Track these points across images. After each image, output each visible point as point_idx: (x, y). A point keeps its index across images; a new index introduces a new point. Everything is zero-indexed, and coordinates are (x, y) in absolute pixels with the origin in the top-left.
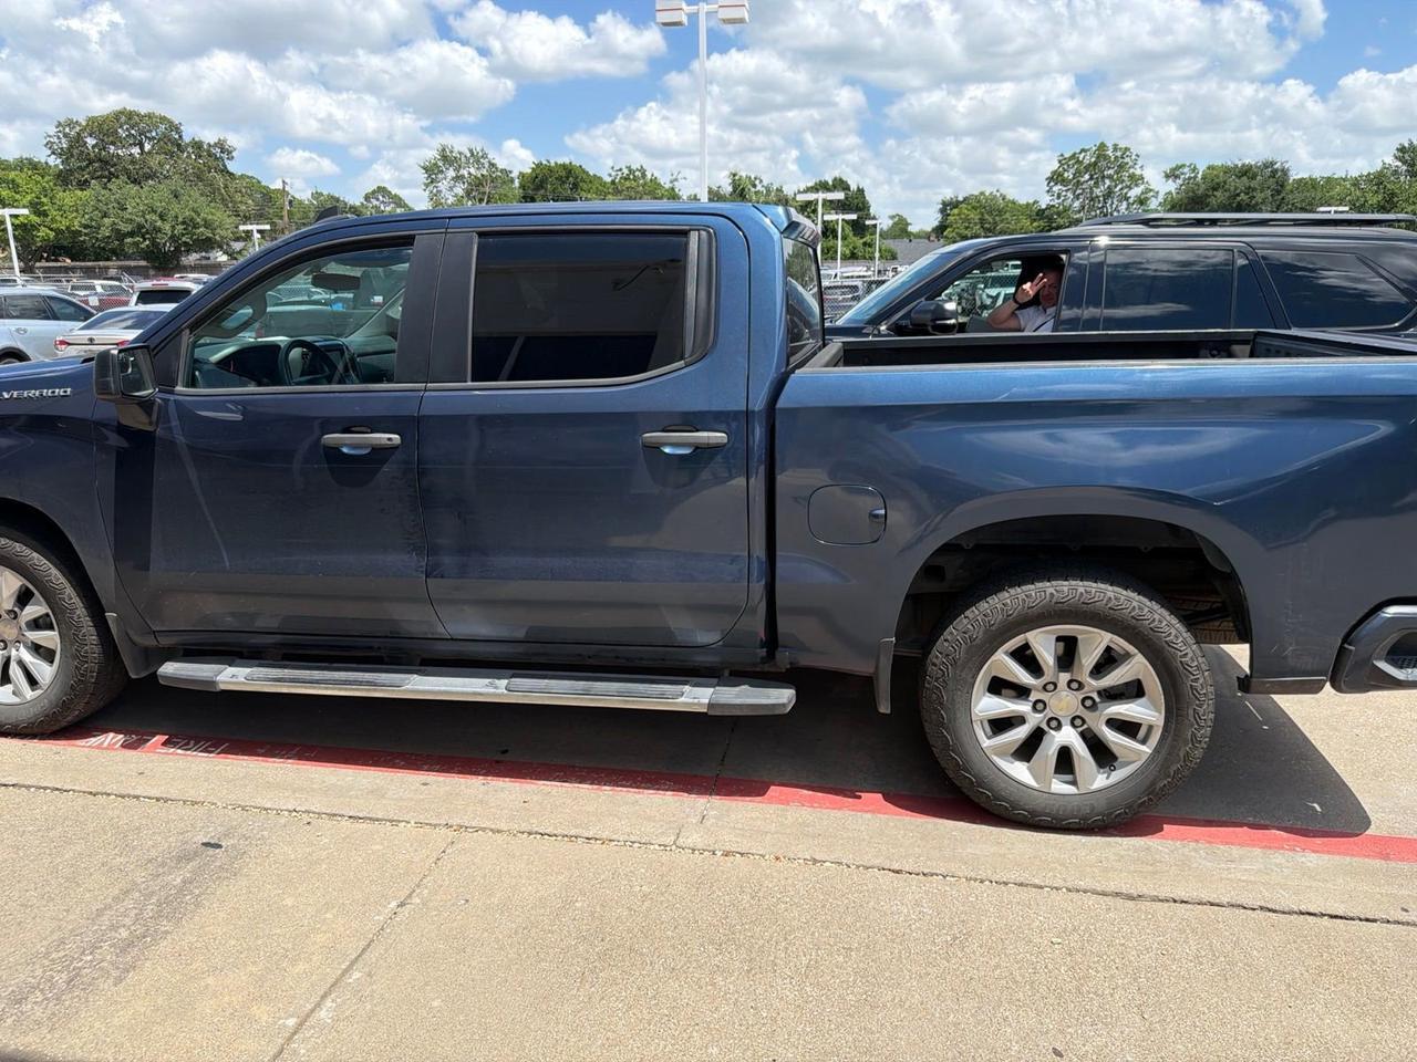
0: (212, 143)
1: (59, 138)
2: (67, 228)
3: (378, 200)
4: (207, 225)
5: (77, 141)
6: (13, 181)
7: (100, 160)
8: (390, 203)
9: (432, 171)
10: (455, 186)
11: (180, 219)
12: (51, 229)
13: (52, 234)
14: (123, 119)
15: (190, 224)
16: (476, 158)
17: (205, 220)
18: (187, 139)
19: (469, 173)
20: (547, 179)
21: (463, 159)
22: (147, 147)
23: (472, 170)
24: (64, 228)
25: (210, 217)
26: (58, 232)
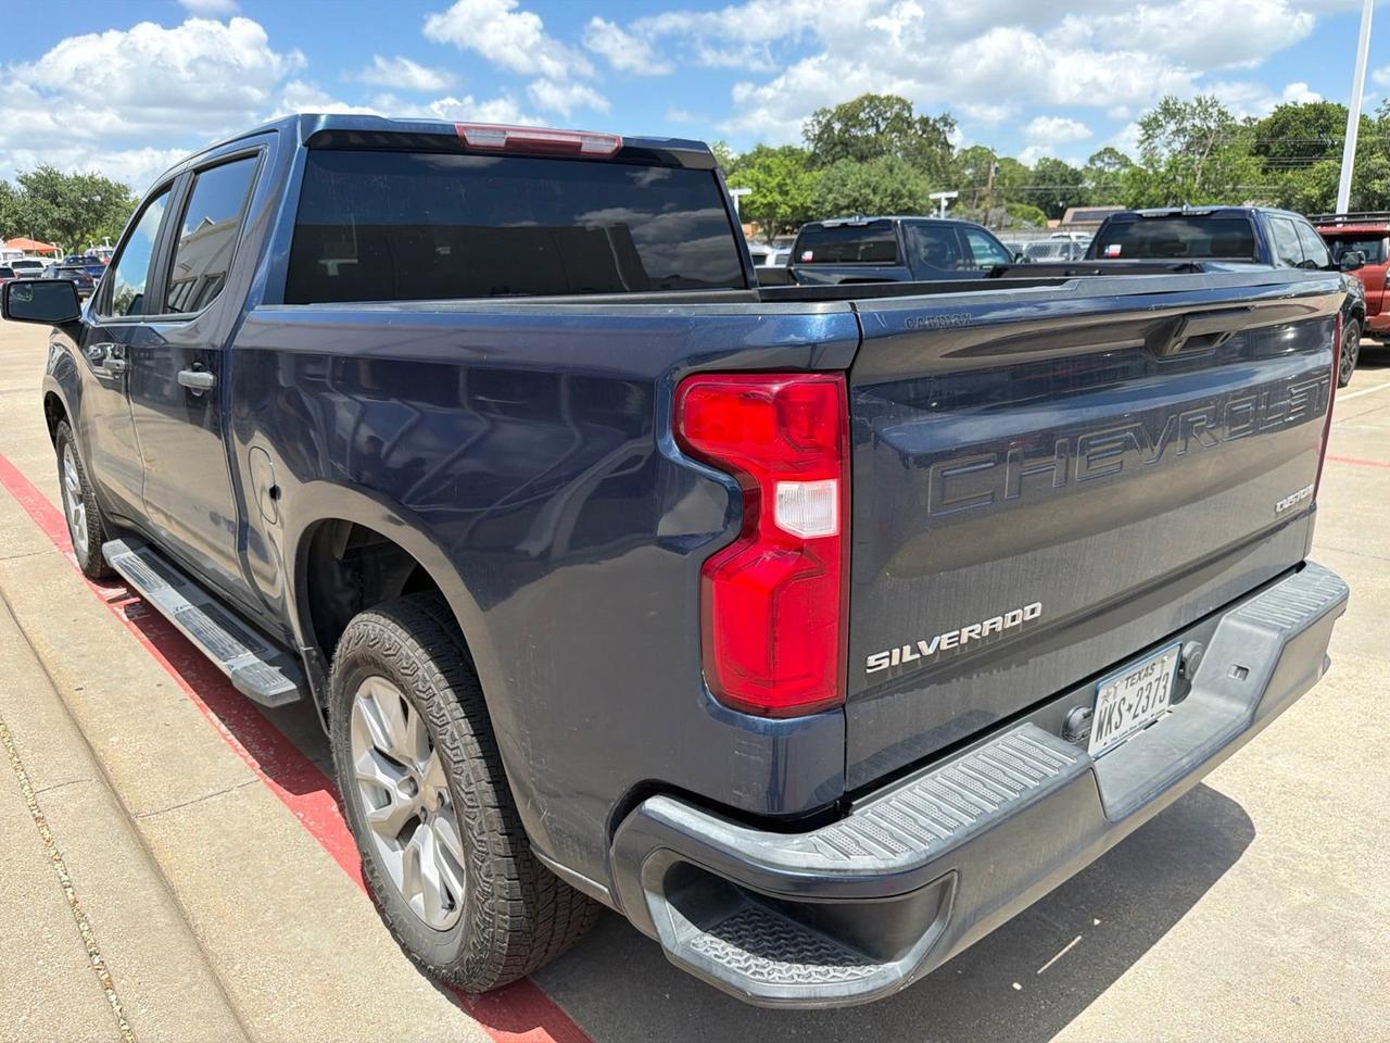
0: (937, 118)
1: (813, 126)
2: (802, 205)
3: (1103, 161)
4: (911, 195)
5: (828, 127)
6: (768, 166)
7: (842, 143)
8: (1115, 164)
9: (1151, 126)
10: (1174, 140)
11: (889, 192)
12: (790, 207)
13: (789, 210)
14: (866, 103)
15: (896, 196)
16: (1204, 107)
17: (910, 192)
18: (916, 116)
19: (1194, 125)
20: (1288, 123)
21: (1188, 110)
22: (882, 127)
23: (1197, 122)
24: (798, 205)
25: (914, 188)
26: (794, 208)
